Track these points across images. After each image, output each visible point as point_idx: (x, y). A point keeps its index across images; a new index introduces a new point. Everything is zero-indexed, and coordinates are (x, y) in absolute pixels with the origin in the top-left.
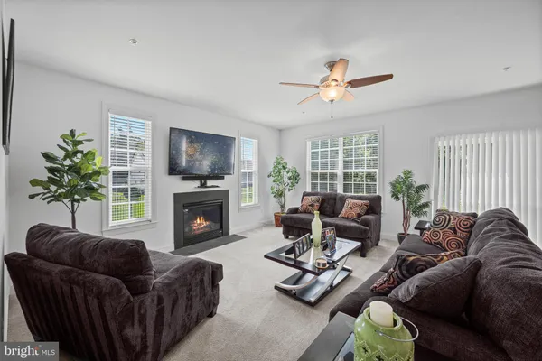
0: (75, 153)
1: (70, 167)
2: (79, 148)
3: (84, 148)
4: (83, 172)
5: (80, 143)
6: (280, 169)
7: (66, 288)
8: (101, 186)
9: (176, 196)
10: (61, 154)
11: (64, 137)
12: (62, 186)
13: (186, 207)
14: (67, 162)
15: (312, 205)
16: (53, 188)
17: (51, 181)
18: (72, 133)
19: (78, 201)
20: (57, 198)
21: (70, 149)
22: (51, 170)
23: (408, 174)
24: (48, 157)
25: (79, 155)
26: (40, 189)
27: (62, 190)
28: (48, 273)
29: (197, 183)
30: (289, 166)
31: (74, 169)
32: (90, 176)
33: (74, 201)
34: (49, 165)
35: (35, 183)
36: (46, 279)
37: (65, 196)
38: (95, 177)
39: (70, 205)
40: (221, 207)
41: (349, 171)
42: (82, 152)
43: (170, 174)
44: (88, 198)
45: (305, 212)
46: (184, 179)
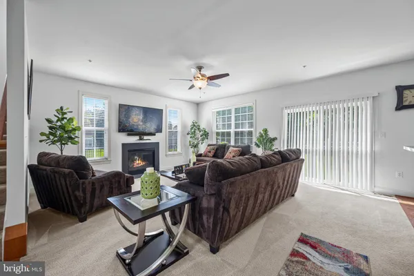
0: (63, 119)
1: (60, 126)
2: (65, 116)
3: (68, 116)
4: (66, 129)
5: (65, 113)
6: (195, 129)
7: (53, 176)
8: (76, 137)
9: (123, 145)
10: (55, 119)
11: (57, 111)
12: (56, 137)
13: (129, 152)
14: (59, 124)
15: (210, 152)
16: (51, 137)
17: (50, 133)
18: (62, 108)
19: (64, 144)
20: (53, 143)
21: (60, 117)
22: (51, 128)
23: (266, 131)
24: (49, 121)
25: (65, 120)
26: (45, 138)
27: (56, 139)
28: (45, 170)
29: (137, 138)
30: (201, 128)
31: (62, 127)
32: (71, 131)
33: (62, 144)
34: (49, 125)
35: (42, 134)
36: (44, 172)
37: (57, 141)
38: (73, 132)
39: (60, 146)
40: (154, 153)
41: (237, 130)
42: (66, 118)
43: (119, 131)
44: (69, 143)
45: (205, 156)
46: (129, 135)
